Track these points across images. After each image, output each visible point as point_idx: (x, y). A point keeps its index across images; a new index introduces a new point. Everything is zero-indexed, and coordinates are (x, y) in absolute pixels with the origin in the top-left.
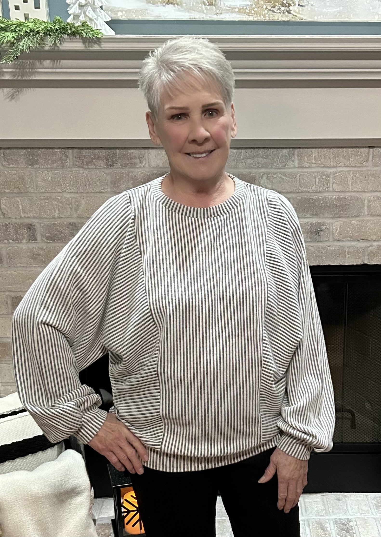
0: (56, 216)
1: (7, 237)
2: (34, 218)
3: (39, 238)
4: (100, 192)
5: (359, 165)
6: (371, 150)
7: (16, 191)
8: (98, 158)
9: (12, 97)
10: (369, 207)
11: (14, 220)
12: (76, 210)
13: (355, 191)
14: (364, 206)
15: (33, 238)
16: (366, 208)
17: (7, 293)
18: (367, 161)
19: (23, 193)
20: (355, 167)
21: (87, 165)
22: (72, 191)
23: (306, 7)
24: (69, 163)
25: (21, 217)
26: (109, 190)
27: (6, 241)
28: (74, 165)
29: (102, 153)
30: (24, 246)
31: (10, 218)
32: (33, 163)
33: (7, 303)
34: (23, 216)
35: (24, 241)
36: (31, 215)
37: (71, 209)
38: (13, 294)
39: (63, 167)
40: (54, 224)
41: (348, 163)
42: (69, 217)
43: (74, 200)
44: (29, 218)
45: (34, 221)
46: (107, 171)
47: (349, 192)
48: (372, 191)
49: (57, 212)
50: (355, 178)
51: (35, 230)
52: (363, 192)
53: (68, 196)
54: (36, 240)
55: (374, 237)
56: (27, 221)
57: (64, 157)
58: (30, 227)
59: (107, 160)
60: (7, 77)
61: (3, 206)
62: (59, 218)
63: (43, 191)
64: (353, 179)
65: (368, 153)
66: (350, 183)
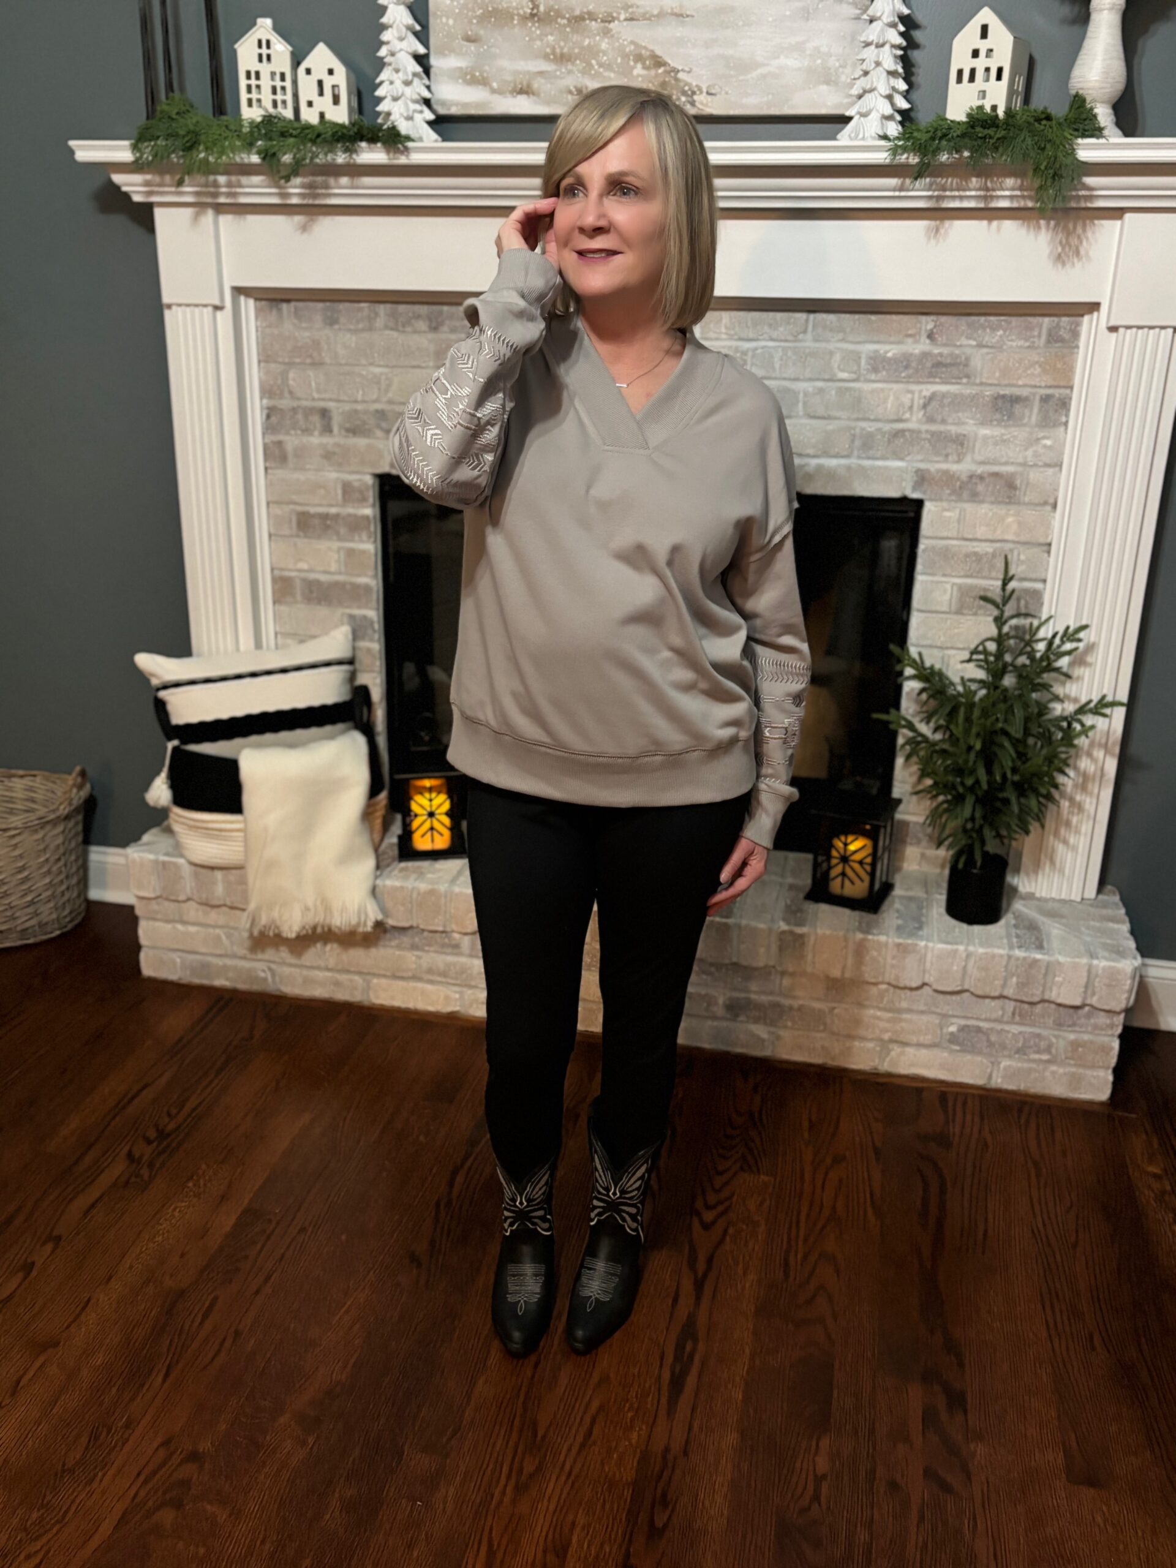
0: (360, 398)
1: (295, 426)
2: (331, 400)
3: (336, 429)
4: (419, 367)
5: (790, 338)
6: (812, 316)
7: (308, 361)
8: (418, 317)
9: (304, 228)
10: (805, 404)
11: (305, 403)
12: (387, 391)
13: (785, 379)
14: (798, 402)
15: (327, 429)
16: (800, 405)
17: (292, 507)
18: (805, 332)
19: (317, 364)
20: (786, 341)
21: (404, 326)
22: (382, 363)
23: (718, 96)
24: (379, 322)
25: (314, 399)
26: (431, 364)
27: (293, 432)
28: (386, 327)
29: (424, 310)
30: (316, 440)
31: (299, 399)
32: (331, 322)
33: (290, 521)
34: (316, 396)
35: (316, 433)
36: (327, 396)
37: (379, 389)
38: (299, 509)
39: (371, 329)
40: (356, 411)
41: (775, 335)
42: (376, 401)
43: (383, 377)
44: (323, 400)
45: (331, 405)
46: (431, 336)
47: (775, 379)
48: (811, 380)
49: (361, 392)
50: (784, 358)
51: (330, 419)
52: (796, 379)
53: (377, 370)
54: (330, 431)
55: (811, 451)
56: (322, 404)
57: (372, 315)
58: (324, 413)
59: (430, 320)
60: (295, 201)
61: (291, 382)
62: (364, 402)
63: (343, 362)
64: (781, 359)
65: (807, 320)
66: (777, 366)
